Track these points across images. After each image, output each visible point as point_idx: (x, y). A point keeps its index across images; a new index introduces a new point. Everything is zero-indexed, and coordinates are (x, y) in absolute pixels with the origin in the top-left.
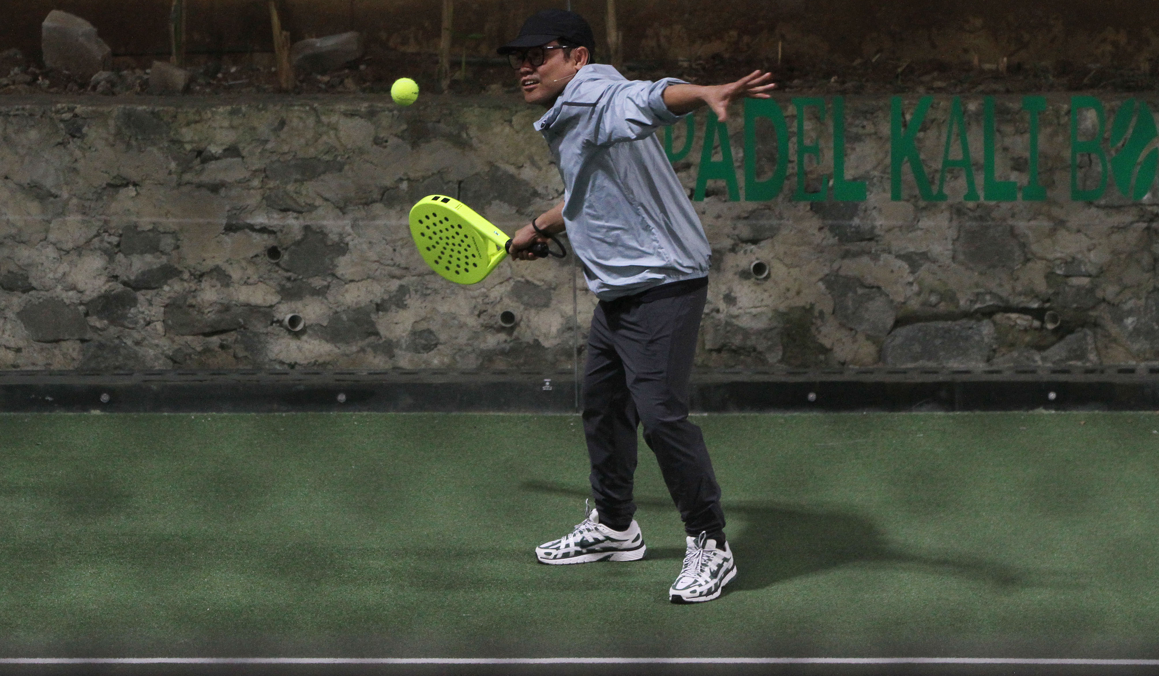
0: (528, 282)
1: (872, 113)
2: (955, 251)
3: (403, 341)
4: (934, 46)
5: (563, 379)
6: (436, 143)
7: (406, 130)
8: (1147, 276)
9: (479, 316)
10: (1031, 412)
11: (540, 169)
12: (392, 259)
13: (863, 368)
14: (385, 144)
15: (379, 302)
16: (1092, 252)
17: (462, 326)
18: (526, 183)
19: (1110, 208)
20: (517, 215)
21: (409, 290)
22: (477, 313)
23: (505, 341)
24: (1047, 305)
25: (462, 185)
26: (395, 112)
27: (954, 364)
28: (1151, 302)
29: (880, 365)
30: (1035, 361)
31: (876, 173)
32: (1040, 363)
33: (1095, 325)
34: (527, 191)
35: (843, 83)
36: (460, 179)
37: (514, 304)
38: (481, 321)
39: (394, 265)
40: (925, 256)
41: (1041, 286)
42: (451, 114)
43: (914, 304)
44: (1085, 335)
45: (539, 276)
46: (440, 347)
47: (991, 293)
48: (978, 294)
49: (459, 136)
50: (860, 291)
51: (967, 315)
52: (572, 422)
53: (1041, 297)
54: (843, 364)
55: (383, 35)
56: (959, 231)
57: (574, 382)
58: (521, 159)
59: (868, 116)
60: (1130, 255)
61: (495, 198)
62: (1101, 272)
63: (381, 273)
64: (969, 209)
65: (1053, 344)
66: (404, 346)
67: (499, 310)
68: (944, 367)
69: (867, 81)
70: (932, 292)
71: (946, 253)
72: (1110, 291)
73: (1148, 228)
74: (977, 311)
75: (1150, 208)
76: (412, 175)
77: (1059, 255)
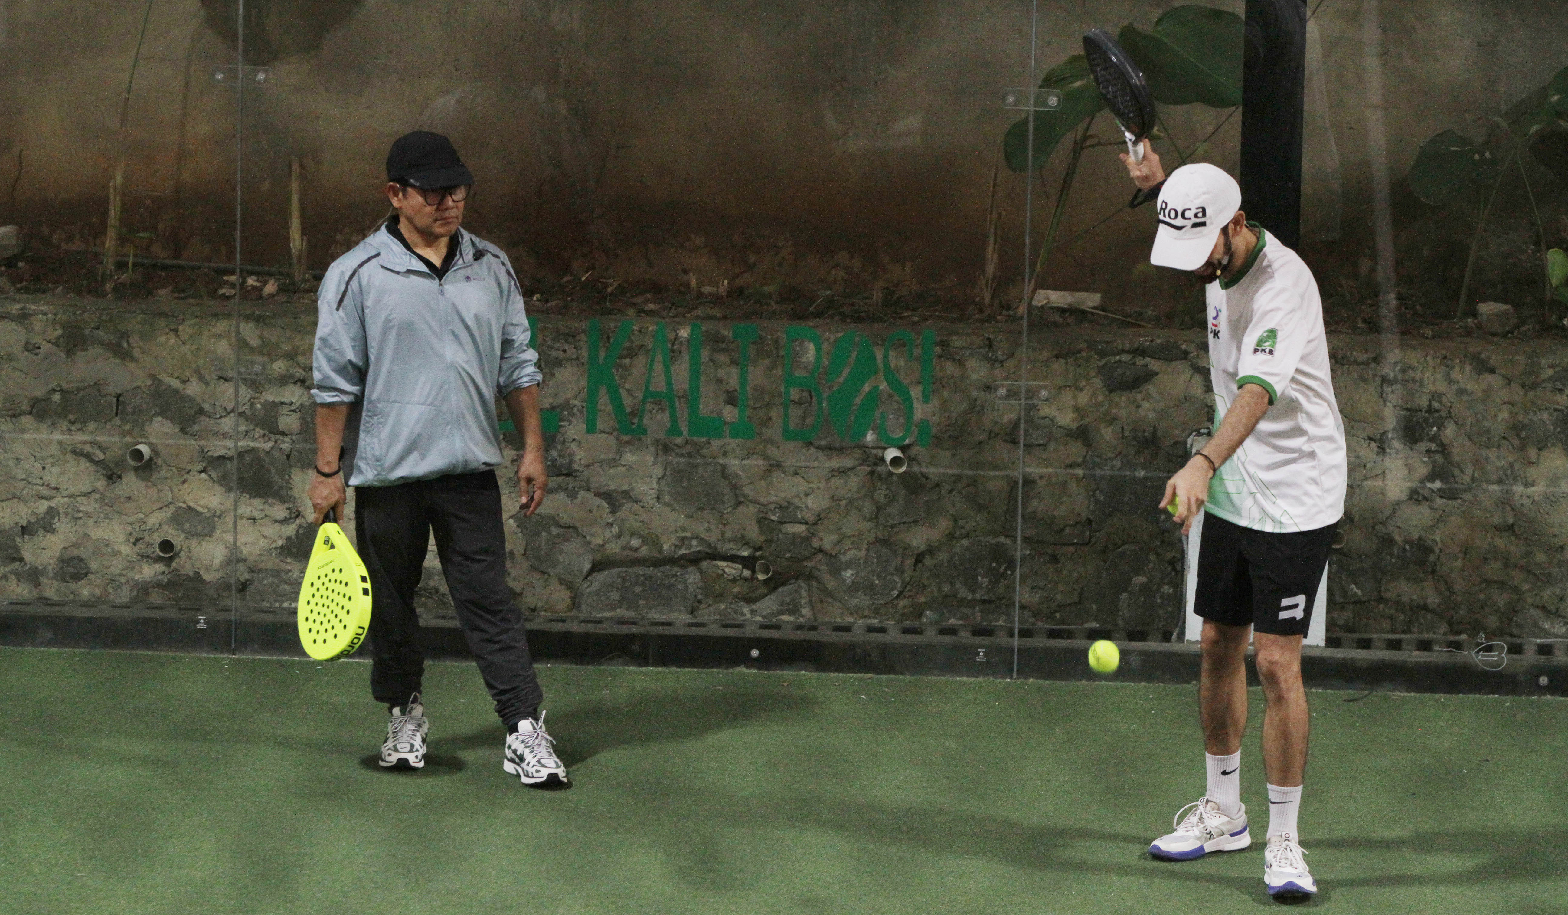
0: (189, 508)
1: (573, 336)
2: (660, 490)
3: (50, 568)
4: (650, 264)
5: (220, 616)
6: (94, 351)
7: (61, 336)
8: (868, 525)
9: (135, 544)
10: (731, 670)
11: (207, 384)
12: (41, 478)
13: (555, 616)
14: (37, 351)
15: (25, 525)
16: (809, 497)
17: (116, 554)
18: (191, 399)
19: (830, 449)
20: (180, 434)
21: (58, 513)
22: (132, 540)
23: (163, 573)
24: (759, 553)
25: (121, 399)
26: (50, 316)
27: (656, 615)
28: (872, 554)
29: (574, 613)
30: (743, 614)
31: (576, 402)
32: (748, 616)
33: (810, 577)
34: (191, 408)
35: (547, 301)
36: (119, 392)
37: (175, 533)
38: (137, 549)
39: (43, 485)
40: (627, 495)
41: (753, 532)
42: (111, 320)
43: (614, 548)
44: (800, 587)
45: (202, 503)
46: (90, 576)
47: (697, 538)
48: (683, 539)
49: (119, 345)
50: (554, 531)
51: (672, 561)
52: (226, 664)
53: (751, 545)
54: (533, 610)
55: (46, 230)
56: (665, 469)
57: (231, 621)
58: (188, 373)
59: (570, 339)
60: (851, 501)
61: (157, 414)
62: (819, 519)
63: (28, 494)
64: (676, 445)
65: (765, 596)
66: (51, 574)
67: (157, 538)
68: (643, 618)
69: (572, 300)
70: (633, 534)
71: (651, 491)
72: (828, 540)
73: (872, 473)
74: (682, 557)
75: (874, 451)
76: (65, 386)
77: (773, 499)
